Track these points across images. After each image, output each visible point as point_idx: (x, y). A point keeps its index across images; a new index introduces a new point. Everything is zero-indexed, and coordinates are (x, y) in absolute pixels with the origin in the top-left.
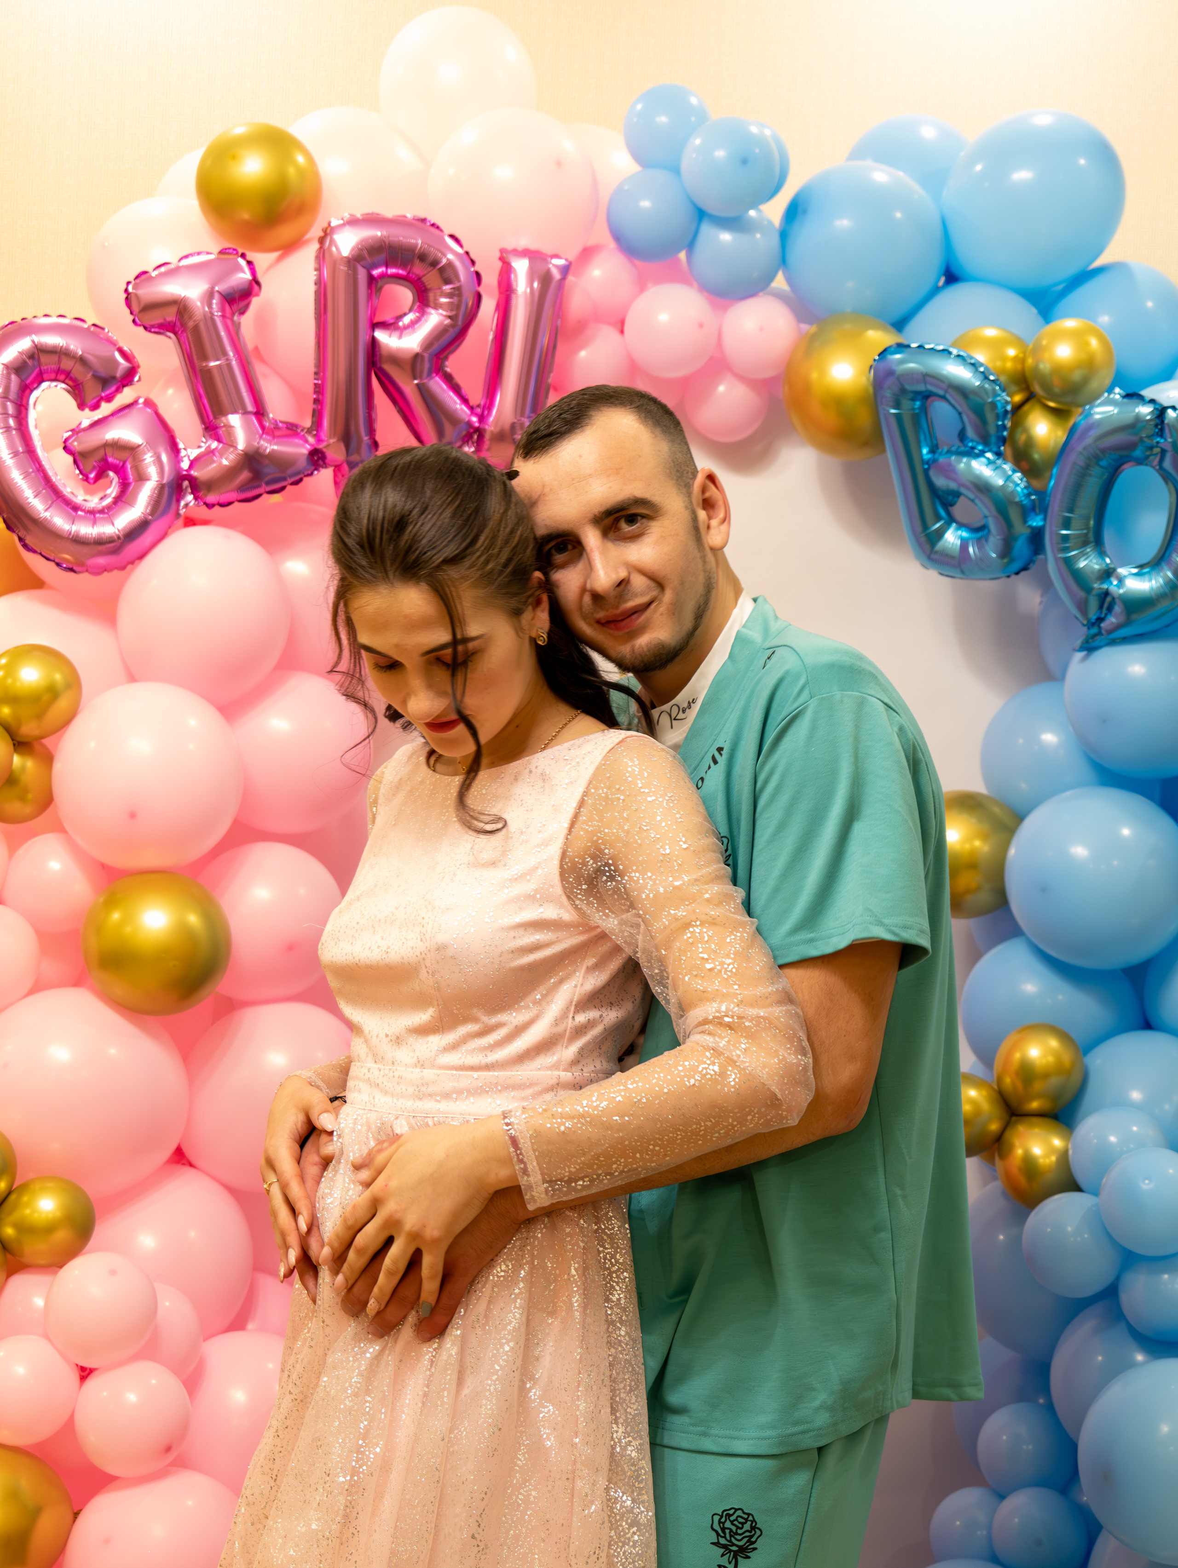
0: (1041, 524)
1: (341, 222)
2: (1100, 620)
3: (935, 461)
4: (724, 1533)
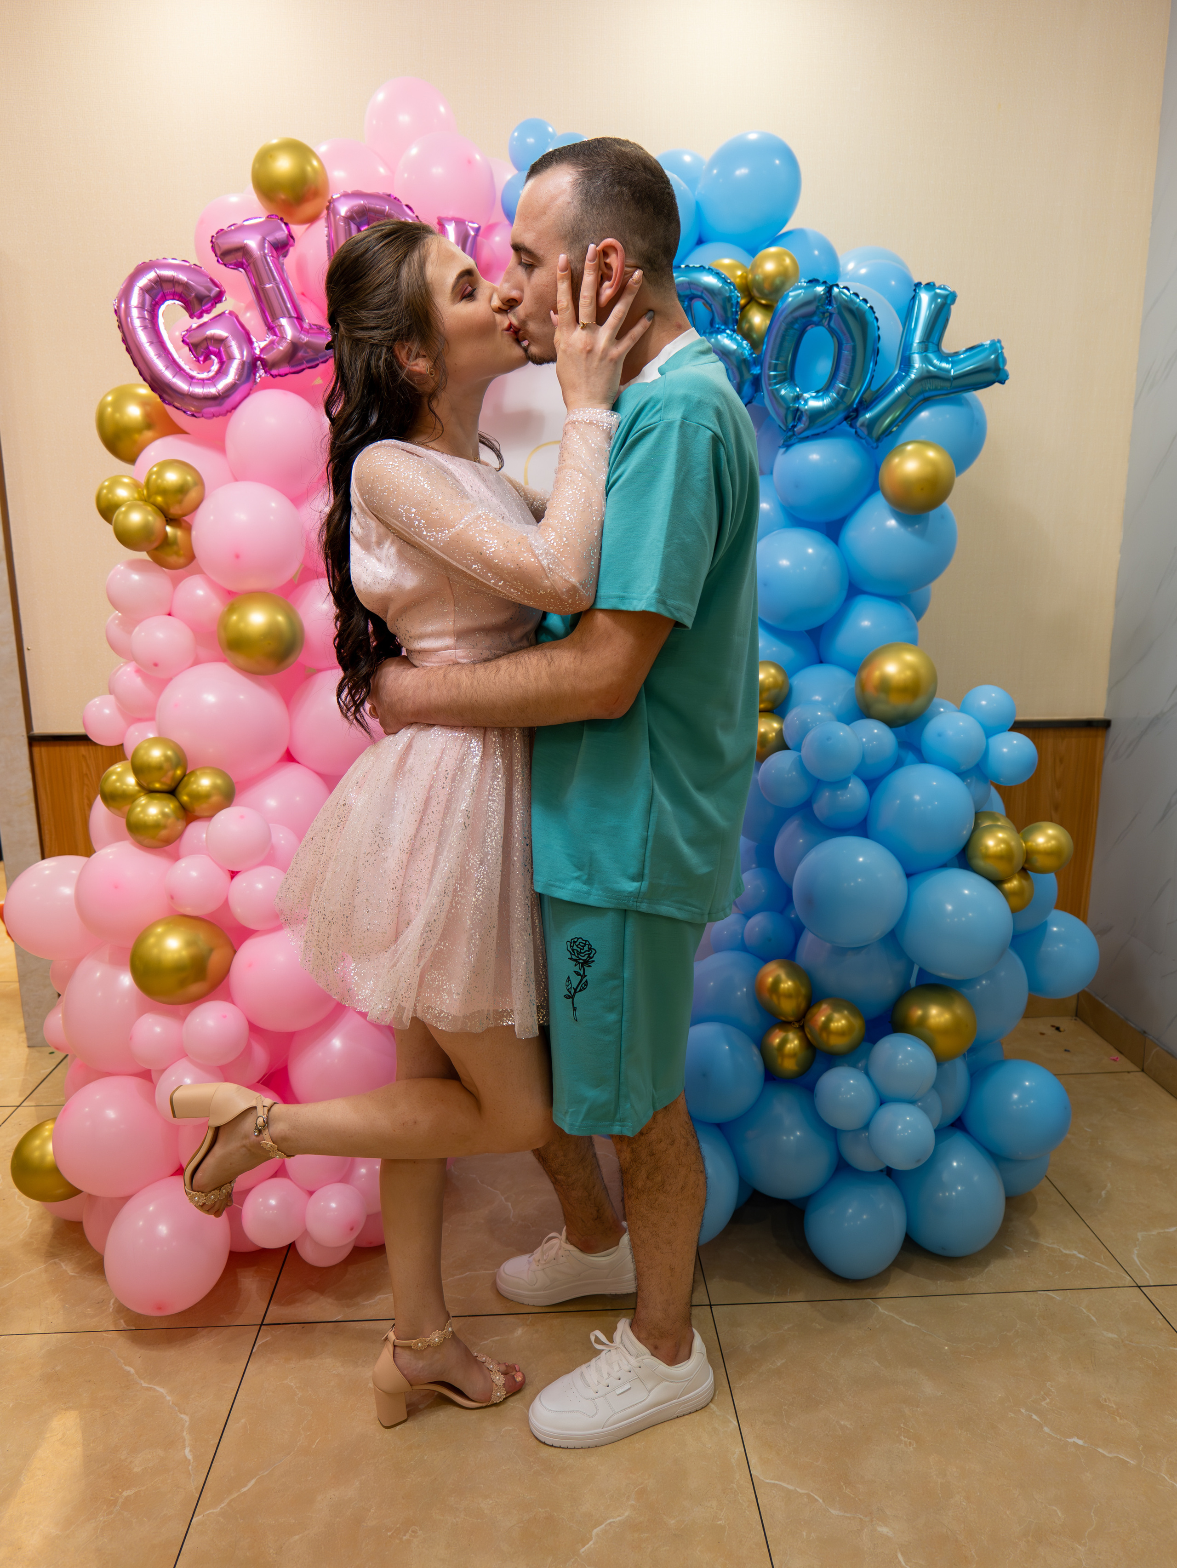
1: (339, 195)
2: (794, 426)
4: (573, 952)
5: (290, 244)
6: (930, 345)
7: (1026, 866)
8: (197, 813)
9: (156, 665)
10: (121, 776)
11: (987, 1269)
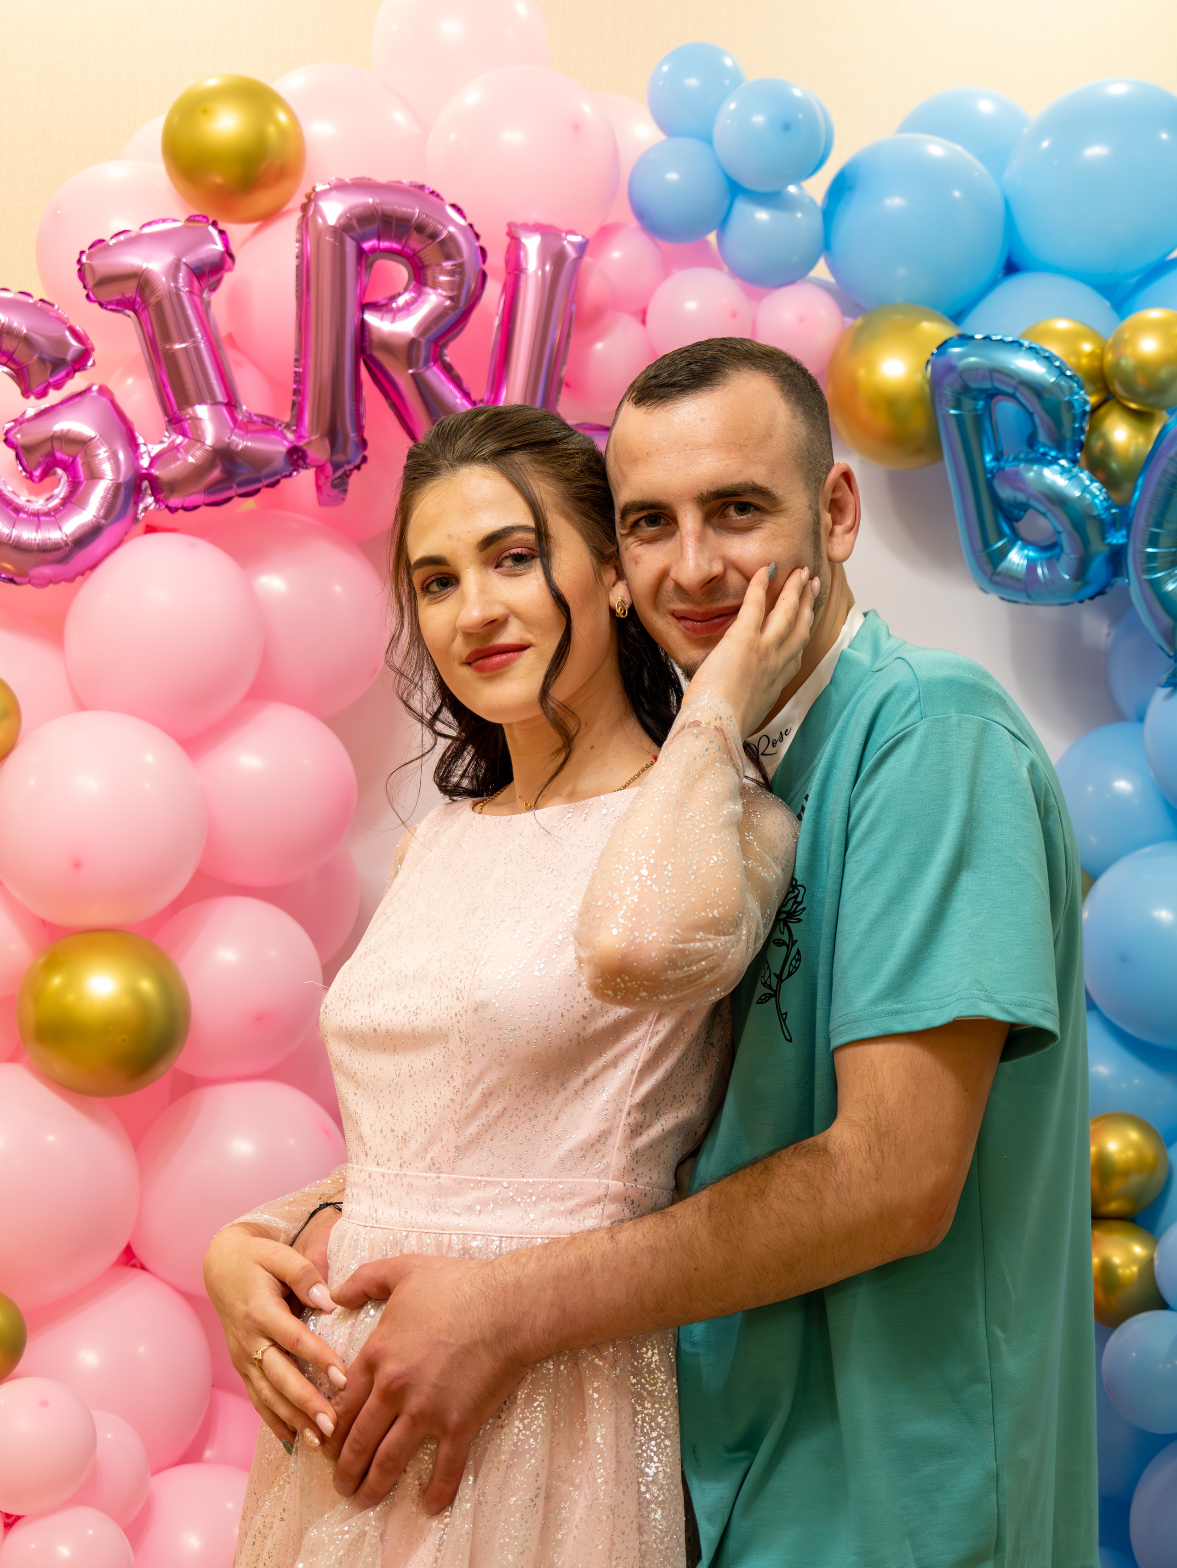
0: (1122, 541)
1: (328, 187)
3: (1000, 469)
5: (226, 267)
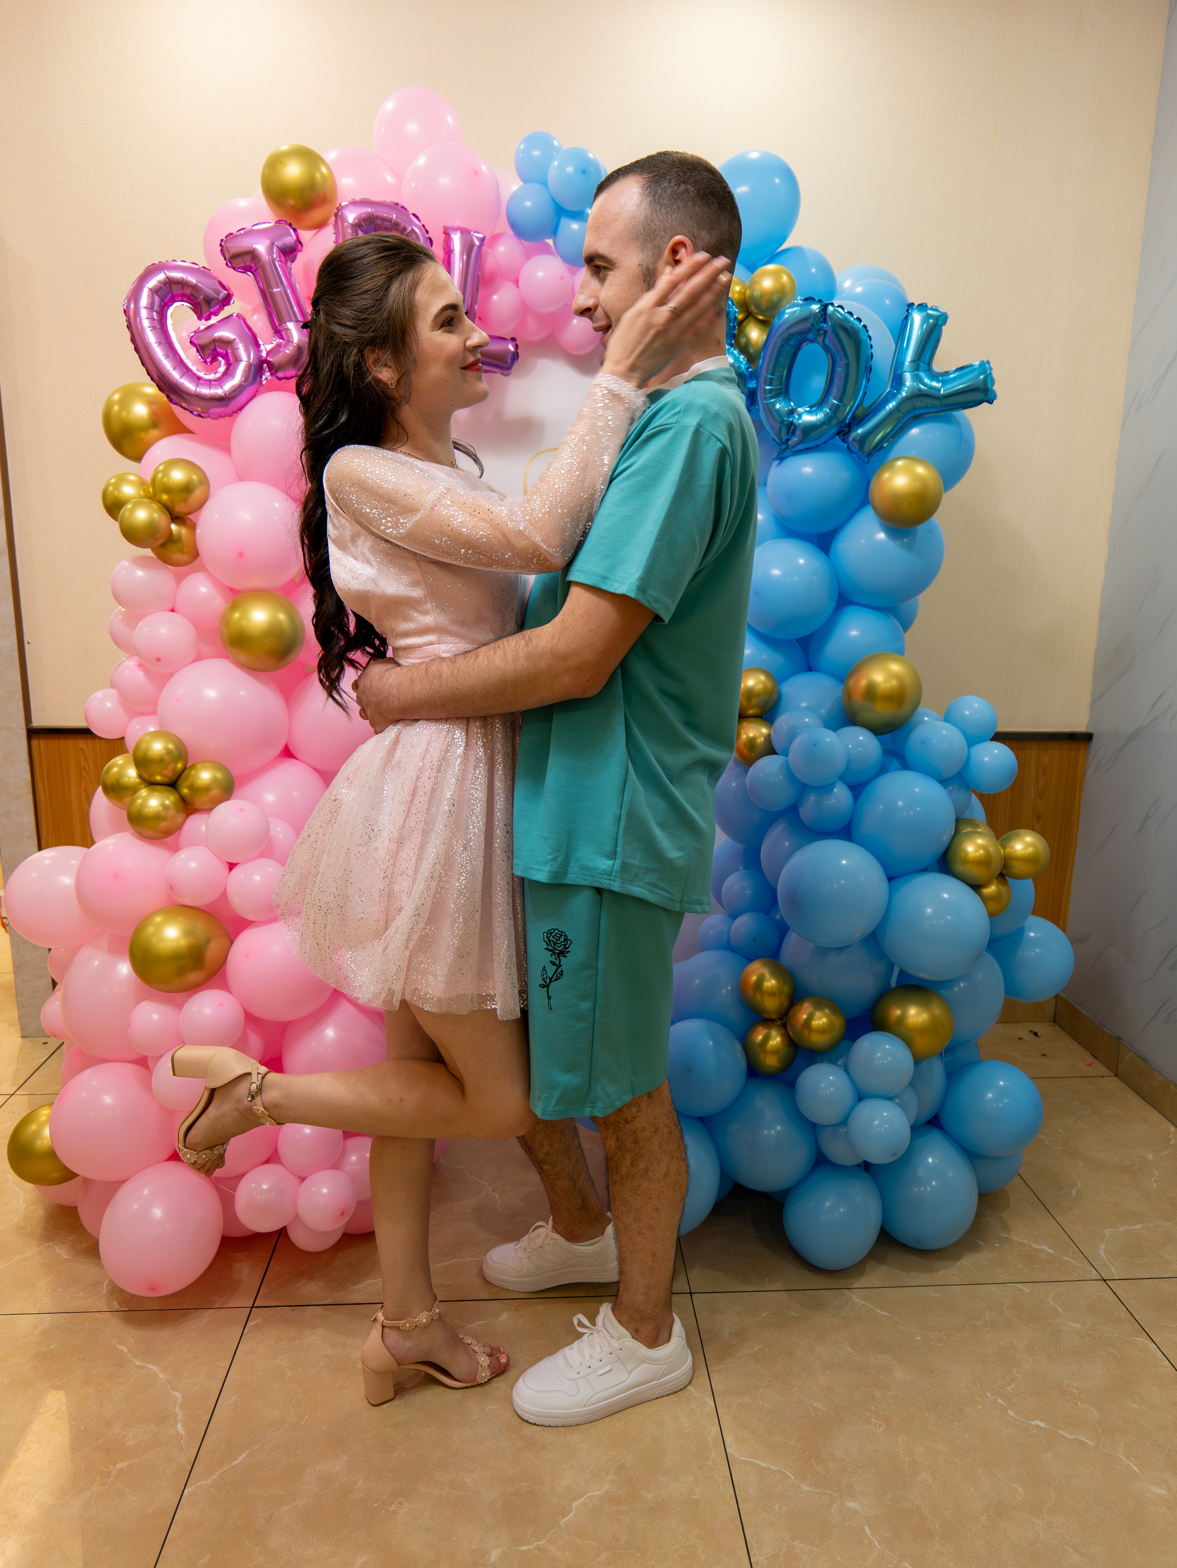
0: (755, 386)
1: (347, 203)
2: (788, 440)
4: (550, 943)
5: (298, 249)
6: (922, 364)
7: (1004, 872)
8: (197, 806)
9: (159, 660)
10: (122, 768)
11: (958, 1263)
